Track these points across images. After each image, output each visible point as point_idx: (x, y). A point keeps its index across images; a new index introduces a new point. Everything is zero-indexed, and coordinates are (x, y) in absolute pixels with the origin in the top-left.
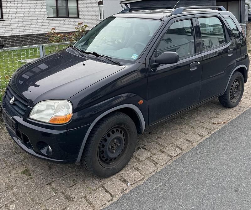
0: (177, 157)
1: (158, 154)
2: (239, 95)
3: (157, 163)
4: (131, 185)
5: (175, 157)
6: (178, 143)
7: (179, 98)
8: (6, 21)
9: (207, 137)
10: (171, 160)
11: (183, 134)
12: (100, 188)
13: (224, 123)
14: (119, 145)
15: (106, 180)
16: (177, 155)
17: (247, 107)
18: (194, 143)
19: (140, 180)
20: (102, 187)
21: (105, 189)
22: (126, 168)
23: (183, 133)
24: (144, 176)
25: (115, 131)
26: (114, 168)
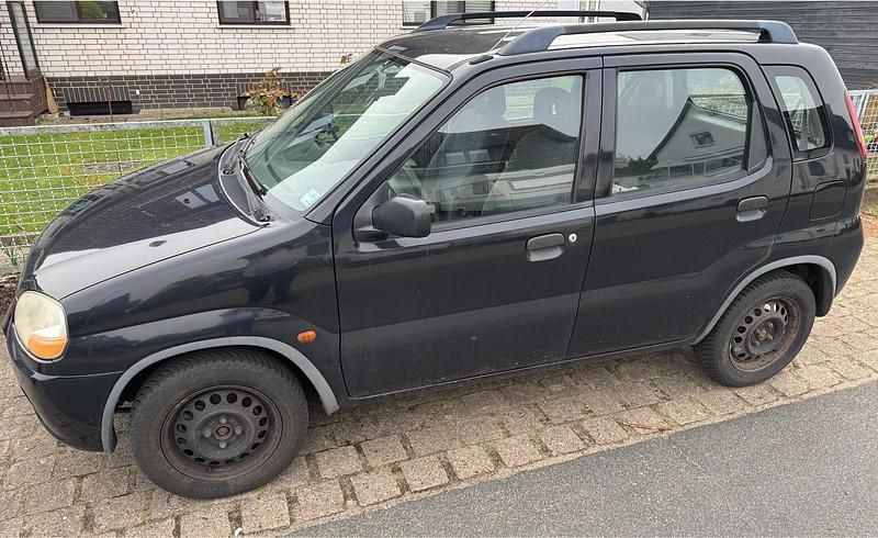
0: (423, 495)
1: (377, 473)
2: (781, 353)
3: (354, 497)
4: (244, 535)
5: (416, 492)
6: (458, 456)
7: (474, 338)
8: (296, 31)
9: (561, 459)
10: (398, 497)
11: (498, 433)
12: (170, 520)
13: (662, 430)
14: (238, 431)
15: (199, 505)
16: (426, 490)
17: (795, 397)
18: (506, 466)
19: (273, 530)
20: (178, 519)
21: (178, 527)
22: (269, 487)
23: (500, 431)
24: (292, 521)
25: (224, 399)
26: (224, 484)
